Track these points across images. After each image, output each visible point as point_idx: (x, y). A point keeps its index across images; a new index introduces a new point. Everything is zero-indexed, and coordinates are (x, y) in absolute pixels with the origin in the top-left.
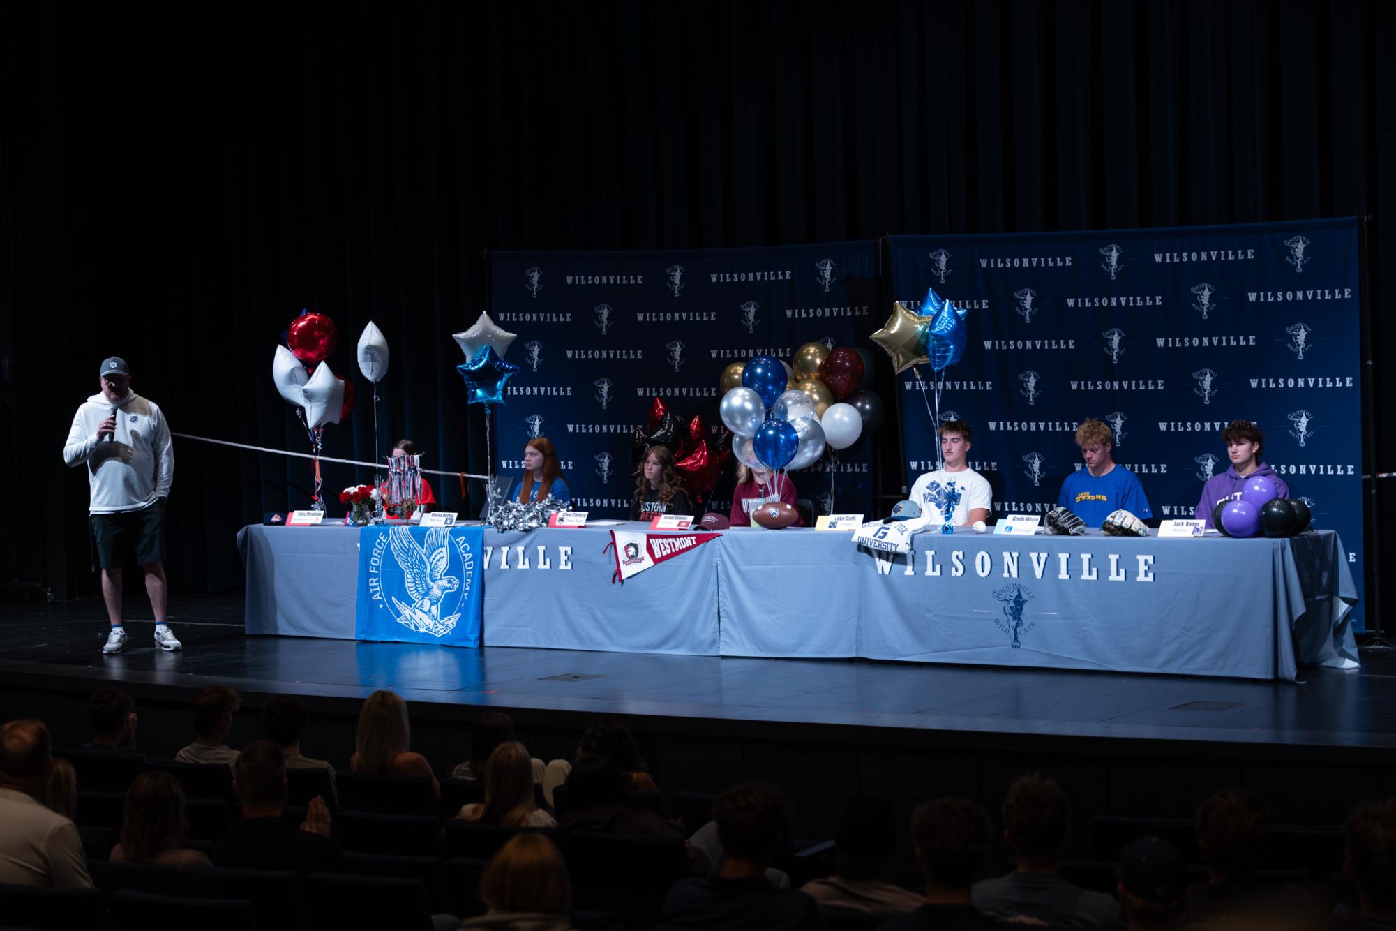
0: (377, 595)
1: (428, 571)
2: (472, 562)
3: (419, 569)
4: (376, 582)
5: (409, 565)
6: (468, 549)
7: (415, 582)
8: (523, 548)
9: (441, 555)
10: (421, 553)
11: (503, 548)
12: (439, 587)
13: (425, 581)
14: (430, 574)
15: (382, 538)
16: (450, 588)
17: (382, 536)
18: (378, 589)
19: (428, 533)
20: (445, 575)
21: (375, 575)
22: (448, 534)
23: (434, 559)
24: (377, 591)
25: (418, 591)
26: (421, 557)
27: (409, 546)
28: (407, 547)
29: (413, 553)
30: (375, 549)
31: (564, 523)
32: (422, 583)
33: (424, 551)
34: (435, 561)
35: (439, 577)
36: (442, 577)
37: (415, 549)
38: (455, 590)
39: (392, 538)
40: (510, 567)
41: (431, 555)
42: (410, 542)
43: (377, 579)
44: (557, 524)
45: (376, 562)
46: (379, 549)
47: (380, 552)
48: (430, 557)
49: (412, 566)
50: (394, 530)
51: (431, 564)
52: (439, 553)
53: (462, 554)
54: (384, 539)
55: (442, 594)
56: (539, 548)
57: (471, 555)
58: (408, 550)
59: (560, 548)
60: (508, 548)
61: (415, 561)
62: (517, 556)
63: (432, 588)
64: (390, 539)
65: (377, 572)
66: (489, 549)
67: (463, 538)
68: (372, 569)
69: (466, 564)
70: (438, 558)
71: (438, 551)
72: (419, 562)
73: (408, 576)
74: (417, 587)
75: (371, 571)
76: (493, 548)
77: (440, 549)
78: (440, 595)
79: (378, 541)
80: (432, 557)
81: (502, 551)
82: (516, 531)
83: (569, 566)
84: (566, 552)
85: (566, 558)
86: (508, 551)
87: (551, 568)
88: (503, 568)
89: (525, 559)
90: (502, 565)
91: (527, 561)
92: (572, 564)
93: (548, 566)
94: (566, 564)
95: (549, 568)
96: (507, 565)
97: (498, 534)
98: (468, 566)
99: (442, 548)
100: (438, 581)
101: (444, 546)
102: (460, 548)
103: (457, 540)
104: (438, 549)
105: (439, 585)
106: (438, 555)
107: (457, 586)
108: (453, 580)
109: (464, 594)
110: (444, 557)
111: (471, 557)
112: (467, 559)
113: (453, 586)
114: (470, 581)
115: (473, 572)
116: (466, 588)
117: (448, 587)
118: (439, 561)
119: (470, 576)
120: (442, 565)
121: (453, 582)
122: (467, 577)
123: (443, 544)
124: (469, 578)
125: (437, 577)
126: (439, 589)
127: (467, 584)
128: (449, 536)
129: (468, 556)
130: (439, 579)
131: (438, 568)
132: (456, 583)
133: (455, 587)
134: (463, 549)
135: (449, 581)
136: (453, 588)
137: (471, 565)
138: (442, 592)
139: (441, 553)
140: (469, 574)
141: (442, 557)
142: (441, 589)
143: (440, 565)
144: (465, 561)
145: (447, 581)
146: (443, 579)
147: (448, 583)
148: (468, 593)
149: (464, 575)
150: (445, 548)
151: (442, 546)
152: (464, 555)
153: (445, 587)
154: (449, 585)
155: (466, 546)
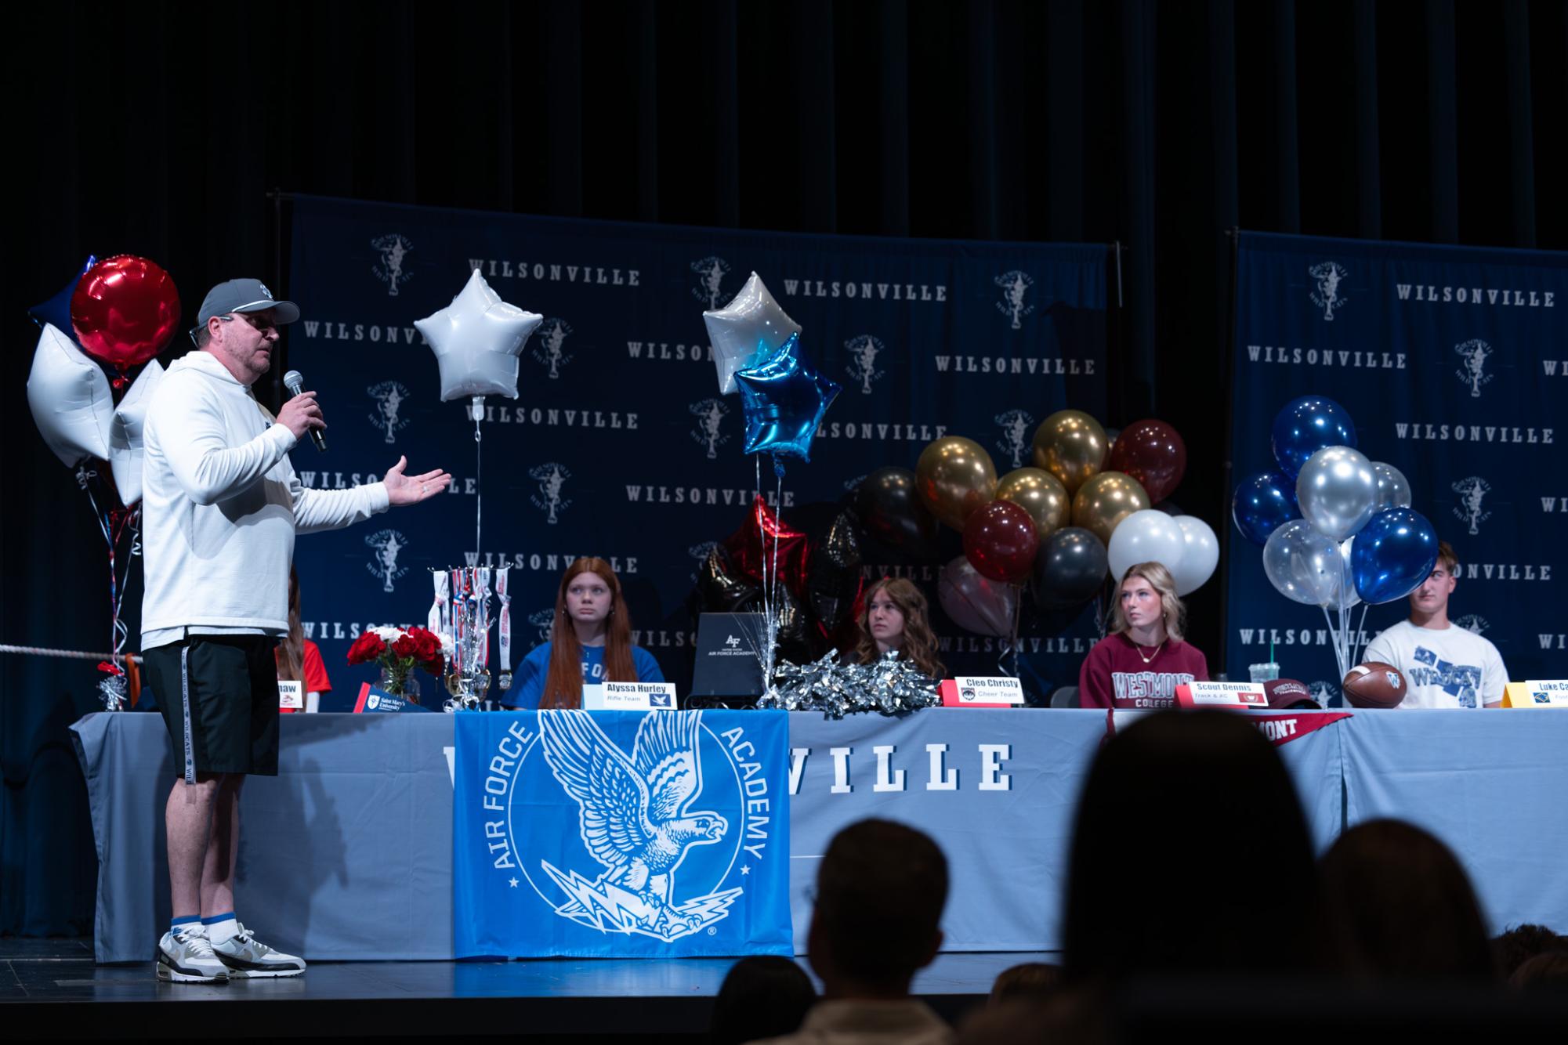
0: (504, 857)
1: (645, 803)
2: (763, 781)
3: (619, 798)
4: (499, 830)
5: (593, 790)
6: (752, 754)
7: (607, 827)
8: (890, 749)
9: (680, 767)
10: (624, 764)
11: (833, 751)
12: (673, 837)
13: (637, 824)
14: (650, 808)
15: (518, 735)
16: (703, 837)
17: (517, 730)
18: (505, 845)
19: (645, 720)
20: (689, 810)
21: (495, 816)
22: (699, 722)
23: (659, 776)
24: (503, 850)
25: (614, 846)
26: (623, 772)
27: (592, 751)
28: (588, 752)
29: (604, 766)
30: (497, 758)
31: (978, 699)
32: (626, 829)
33: (633, 762)
34: (661, 782)
35: (674, 815)
36: (683, 815)
37: (607, 755)
38: (719, 839)
39: (547, 734)
40: (852, 789)
41: (650, 769)
42: (593, 742)
43: (502, 823)
44: (962, 699)
45: (499, 786)
46: (507, 759)
47: (512, 764)
48: (649, 773)
49: (599, 791)
50: (549, 717)
51: (651, 788)
52: (674, 764)
53: (737, 763)
54: (524, 735)
55: (681, 851)
56: (930, 748)
57: (758, 766)
58: (589, 758)
59: (982, 748)
60: (847, 751)
61: (609, 782)
62: (873, 765)
63: (655, 837)
64: (542, 735)
65: (501, 808)
66: (800, 754)
67: (740, 731)
68: (490, 803)
69: (748, 784)
70: (672, 771)
71: (669, 759)
72: (620, 783)
73: (589, 814)
74: (612, 839)
75: (486, 807)
76: (810, 752)
77: (677, 755)
78: (674, 853)
79: (507, 740)
80: (656, 772)
81: (833, 757)
82: (873, 715)
83: (1004, 784)
84: (996, 755)
85: (996, 767)
86: (847, 757)
87: (958, 787)
88: (834, 790)
89: (893, 771)
90: (834, 784)
91: (899, 775)
92: (1010, 778)
93: (951, 784)
94: (996, 780)
95: (954, 787)
96: (848, 784)
97: (826, 722)
98: (753, 788)
99: (681, 752)
100: (671, 822)
101: (687, 749)
102: (730, 751)
103: (723, 735)
104: (672, 756)
105: (673, 831)
106: (672, 767)
107: (724, 833)
108: (713, 819)
109: (746, 848)
110: (687, 771)
111: (760, 770)
112: (750, 774)
113: (712, 833)
114: (766, 820)
115: (766, 801)
116: (749, 836)
117: (697, 834)
118: (674, 781)
119: (759, 810)
120: (684, 789)
121: (712, 823)
122: (750, 811)
123: (684, 744)
124: (755, 813)
125: (669, 814)
126: (673, 841)
127: (750, 827)
128: (700, 726)
129: (751, 769)
130: (673, 819)
131: (671, 796)
132: (721, 825)
133: (717, 835)
134: (740, 753)
135: (700, 823)
136: (713, 835)
137: (759, 787)
138: (680, 845)
139: (680, 763)
140: (754, 806)
141: (682, 771)
142: (679, 840)
143: (675, 789)
144: (745, 778)
145: (696, 823)
146: (685, 819)
147: (698, 826)
148: (763, 846)
149: (741, 808)
150: (691, 752)
151: (681, 749)
152: (741, 766)
153: (688, 834)
154: (702, 830)
155: (748, 747)
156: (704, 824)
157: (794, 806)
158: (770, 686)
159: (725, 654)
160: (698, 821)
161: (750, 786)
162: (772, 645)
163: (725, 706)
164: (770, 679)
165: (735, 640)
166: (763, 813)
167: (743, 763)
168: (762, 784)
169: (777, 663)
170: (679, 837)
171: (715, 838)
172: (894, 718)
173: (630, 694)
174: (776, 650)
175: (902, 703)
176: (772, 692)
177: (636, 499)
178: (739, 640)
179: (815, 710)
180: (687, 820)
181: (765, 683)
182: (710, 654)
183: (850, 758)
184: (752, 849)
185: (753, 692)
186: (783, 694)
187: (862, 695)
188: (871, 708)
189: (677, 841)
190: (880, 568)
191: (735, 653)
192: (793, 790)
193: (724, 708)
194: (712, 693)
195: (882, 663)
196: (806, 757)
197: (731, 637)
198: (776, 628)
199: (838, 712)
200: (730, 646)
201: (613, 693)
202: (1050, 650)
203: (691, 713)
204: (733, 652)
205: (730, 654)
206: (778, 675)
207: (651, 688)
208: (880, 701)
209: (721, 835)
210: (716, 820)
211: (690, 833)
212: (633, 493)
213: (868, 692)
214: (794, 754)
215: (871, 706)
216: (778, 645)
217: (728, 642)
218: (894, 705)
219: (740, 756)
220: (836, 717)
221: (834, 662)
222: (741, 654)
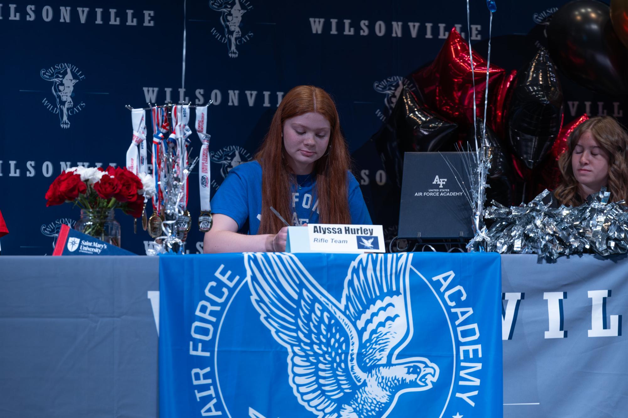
0: (211, 405)
1: (355, 349)
2: (475, 326)
3: (328, 344)
4: (206, 376)
5: (301, 336)
6: (464, 298)
7: (315, 374)
8: (605, 293)
9: (391, 312)
10: (332, 309)
11: (546, 296)
12: (383, 383)
13: (346, 371)
14: (359, 354)
15: (224, 279)
16: (413, 384)
17: (223, 273)
18: (212, 392)
19: (354, 264)
20: (399, 357)
21: (201, 362)
22: (409, 266)
23: (369, 321)
24: (210, 398)
25: (323, 393)
26: (332, 317)
27: (300, 295)
28: (296, 297)
29: (312, 310)
30: (203, 303)
32: (335, 376)
33: (342, 306)
34: (371, 327)
35: (384, 361)
36: (394, 361)
37: (315, 300)
38: (430, 386)
39: (254, 278)
40: (566, 335)
41: (359, 314)
42: (301, 286)
43: (208, 370)
45: (205, 332)
46: (213, 303)
47: (218, 308)
48: (359, 318)
49: (308, 336)
50: (255, 260)
51: (360, 333)
52: (384, 309)
53: (448, 308)
54: (231, 279)
55: (391, 398)
57: (470, 311)
58: (297, 303)
60: (560, 295)
61: (318, 327)
62: (588, 309)
63: (365, 384)
64: (248, 279)
65: (207, 354)
66: (512, 298)
67: (452, 274)
68: (195, 349)
69: (459, 329)
70: (382, 317)
71: (379, 304)
72: (329, 328)
73: (297, 360)
74: (320, 386)
75: (192, 353)
76: (523, 296)
77: (388, 300)
78: (385, 400)
79: (213, 284)
80: (365, 317)
81: (546, 301)
82: (588, 258)
86: (561, 301)
88: (548, 335)
89: (607, 315)
90: (548, 330)
91: (614, 320)
96: (561, 329)
97: (540, 265)
98: (465, 334)
99: (392, 297)
100: (381, 368)
101: (398, 293)
102: (442, 295)
103: (435, 279)
104: (382, 301)
105: (383, 378)
106: (382, 312)
107: (435, 379)
108: (424, 365)
109: (458, 395)
110: (397, 316)
111: (473, 314)
112: (461, 319)
113: (423, 380)
114: (478, 366)
115: (479, 347)
116: (461, 383)
117: (408, 381)
118: (384, 327)
119: (471, 356)
120: (394, 335)
121: (423, 369)
122: (462, 358)
123: (394, 288)
124: (467, 359)
125: (380, 359)
126: (383, 388)
127: (462, 373)
128: (411, 269)
129: (463, 313)
130: (383, 366)
131: (381, 342)
132: (432, 371)
133: (428, 382)
134: (451, 297)
135: (411, 369)
136: (424, 382)
137: (471, 332)
138: (390, 392)
139: (390, 308)
140: (466, 352)
141: (392, 316)
142: (390, 387)
143: (386, 334)
144: (457, 323)
145: (407, 369)
146: (395, 365)
147: (408, 373)
148: (475, 393)
149: (453, 354)
150: (401, 297)
151: (391, 293)
152: (453, 310)
153: (398, 381)
154: (413, 377)
155: (459, 291)
156: (415, 370)
157: (506, 351)
158: (481, 228)
159: (431, 194)
160: (409, 368)
161: (462, 332)
162: (483, 185)
163: (433, 248)
164: (480, 221)
165: (441, 180)
166: (476, 359)
167: (454, 307)
168: (474, 329)
169: (487, 205)
170: (389, 384)
171: (427, 385)
172: (609, 261)
173: (337, 237)
174: (487, 190)
175: (616, 245)
176: (482, 235)
177: (320, 32)
178: (446, 180)
179: (527, 253)
180: (397, 366)
181: (475, 225)
182: (416, 194)
183: (565, 301)
184: (464, 396)
185: (462, 234)
186: (493, 236)
187: (576, 238)
188: (586, 251)
189: (387, 388)
190: (571, 105)
191: (442, 194)
192: (505, 336)
193: (432, 251)
194: (420, 235)
195: (595, 205)
196: (518, 302)
197: (437, 177)
198: (486, 168)
199: (551, 254)
200: (437, 186)
201: (320, 236)
203: (401, 256)
204: (440, 193)
205: (437, 194)
206: (487, 216)
207: (358, 230)
208: (595, 243)
209: (431, 381)
210: (427, 366)
211: (400, 379)
212: (317, 26)
213: (582, 235)
214: (506, 298)
215: (585, 248)
216: (488, 186)
217: (434, 183)
218: (609, 247)
219: (451, 301)
220: (550, 260)
221: (546, 204)
222: (448, 194)
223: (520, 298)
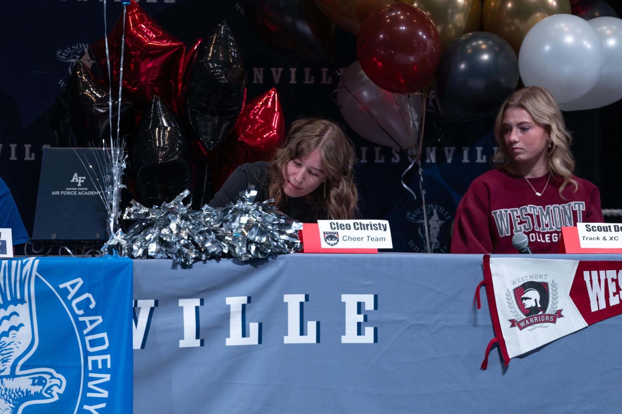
2: (104, 335)
6: (92, 306)
8: (244, 300)
9: (14, 320)
11: (182, 303)
12: (7, 395)
16: (38, 396)
20: (23, 367)
22: (35, 272)
31: (342, 245)
35: (7, 372)
36: (18, 372)
38: (56, 398)
40: (202, 343)
44: (324, 245)
52: (8, 318)
53: (76, 316)
55: (15, 411)
56: (287, 298)
57: (100, 319)
59: (345, 298)
60: (197, 302)
62: (226, 317)
66: (145, 305)
67: (80, 281)
70: (6, 326)
71: (3, 312)
76: (156, 303)
77: (11, 308)
81: (182, 308)
82: (226, 263)
83: (368, 336)
84: (360, 305)
85: (361, 318)
86: (197, 308)
87: (318, 340)
88: (183, 344)
89: (247, 323)
90: (183, 339)
91: (253, 327)
92: (376, 330)
93: (311, 338)
94: (360, 333)
95: (314, 341)
96: (197, 337)
97: (174, 271)
98: (93, 343)
99: (16, 305)
100: (4, 380)
101: (22, 301)
102: (69, 303)
103: (61, 286)
104: (6, 310)
105: (6, 389)
106: (5, 321)
107: (61, 391)
108: (50, 376)
109: (86, 407)
110: (21, 325)
111: (102, 323)
112: (90, 328)
113: (49, 392)
114: (107, 377)
115: (108, 357)
116: (89, 395)
117: (32, 393)
118: (8, 336)
119: (100, 366)
120: (18, 345)
121: (48, 381)
122: (90, 368)
123: (19, 297)
124: (95, 370)
125: (3, 371)
126: (6, 400)
127: (90, 385)
128: (36, 276)
129: (92, 322)
130: (7, 377)
131: (4, 352)
132: (58, 382)
133: (54, 393)
134: (79, 306)
135: (37, 381)
136: (50, 394)
137: (101, 342)
138: (14, 404)
139: (14, 317)
140: (95, 363)
141: (16, 325)
142: (13, 399)
143: (9, 344)
144: (85, 332)
145: (31, 380)
146: (19, 376)
147: (33, 384)
148: (103, 405)
149: (81, 365)
150: (26, 305)
151: (15, 302)
152: (81, 319)
153: (23, 392)
154: (38, 389)
155: (88, 299)
156: (41, 381)
157: (138, 362)
158: (115, 231)
159: (69, 193)
160: (34, 379)
161: (90, 341)
162: (118, 186)
163: (69, 251)
164: (115, 223)
165: (80, 178)
166: (104, 370)
167: (82, 316)
168: (103, 338)
169: (122, 207)
170: (13, 396)
171: (52, 397)
172: (248, 266)
174: (122, 192)
175: (257, 249)
176: (118, 238)
178: (84, 178)
179: (162, 258)
180: (21, 378)
181: (110, 227)
182: (53, 193)
183: (201, 310)
184: (92, 408)
185: (98, 236)
186: (130, 238)
187: (213, 242)
188: (224, 255)
189: (11, 400)
190: (274, 70)
191: (79, 193)
192: (137, 344)
193: (68, 254)
194: (54, 237)
195: (239, 205)
196: (152, 310)
197: (76, 175)
198: (122, 168)
199: (187, 260)
200: (75, 184)
202: (466, 160)
203: (26, 262)
204: (78, 191)
205: (75, 193)
206: (125, 217)
208: (234, 247)
209: (58, 393)
210: (53, 377)
211: (25, 391)
213: (220, 238)
214: (138, 306)
215: (222, 252)
216: (124, 186)
217: (73, 181)
218: (249, 252)
219: (79, 309)
220: (185, 266)
221: (185, 204)
222: (86, 193)
223: (153, 306)
